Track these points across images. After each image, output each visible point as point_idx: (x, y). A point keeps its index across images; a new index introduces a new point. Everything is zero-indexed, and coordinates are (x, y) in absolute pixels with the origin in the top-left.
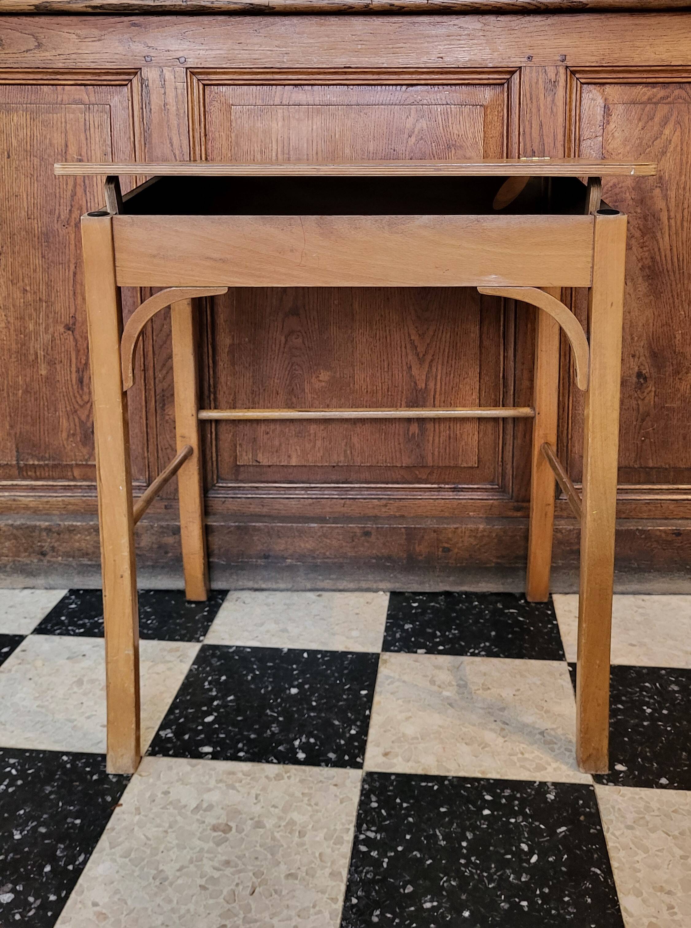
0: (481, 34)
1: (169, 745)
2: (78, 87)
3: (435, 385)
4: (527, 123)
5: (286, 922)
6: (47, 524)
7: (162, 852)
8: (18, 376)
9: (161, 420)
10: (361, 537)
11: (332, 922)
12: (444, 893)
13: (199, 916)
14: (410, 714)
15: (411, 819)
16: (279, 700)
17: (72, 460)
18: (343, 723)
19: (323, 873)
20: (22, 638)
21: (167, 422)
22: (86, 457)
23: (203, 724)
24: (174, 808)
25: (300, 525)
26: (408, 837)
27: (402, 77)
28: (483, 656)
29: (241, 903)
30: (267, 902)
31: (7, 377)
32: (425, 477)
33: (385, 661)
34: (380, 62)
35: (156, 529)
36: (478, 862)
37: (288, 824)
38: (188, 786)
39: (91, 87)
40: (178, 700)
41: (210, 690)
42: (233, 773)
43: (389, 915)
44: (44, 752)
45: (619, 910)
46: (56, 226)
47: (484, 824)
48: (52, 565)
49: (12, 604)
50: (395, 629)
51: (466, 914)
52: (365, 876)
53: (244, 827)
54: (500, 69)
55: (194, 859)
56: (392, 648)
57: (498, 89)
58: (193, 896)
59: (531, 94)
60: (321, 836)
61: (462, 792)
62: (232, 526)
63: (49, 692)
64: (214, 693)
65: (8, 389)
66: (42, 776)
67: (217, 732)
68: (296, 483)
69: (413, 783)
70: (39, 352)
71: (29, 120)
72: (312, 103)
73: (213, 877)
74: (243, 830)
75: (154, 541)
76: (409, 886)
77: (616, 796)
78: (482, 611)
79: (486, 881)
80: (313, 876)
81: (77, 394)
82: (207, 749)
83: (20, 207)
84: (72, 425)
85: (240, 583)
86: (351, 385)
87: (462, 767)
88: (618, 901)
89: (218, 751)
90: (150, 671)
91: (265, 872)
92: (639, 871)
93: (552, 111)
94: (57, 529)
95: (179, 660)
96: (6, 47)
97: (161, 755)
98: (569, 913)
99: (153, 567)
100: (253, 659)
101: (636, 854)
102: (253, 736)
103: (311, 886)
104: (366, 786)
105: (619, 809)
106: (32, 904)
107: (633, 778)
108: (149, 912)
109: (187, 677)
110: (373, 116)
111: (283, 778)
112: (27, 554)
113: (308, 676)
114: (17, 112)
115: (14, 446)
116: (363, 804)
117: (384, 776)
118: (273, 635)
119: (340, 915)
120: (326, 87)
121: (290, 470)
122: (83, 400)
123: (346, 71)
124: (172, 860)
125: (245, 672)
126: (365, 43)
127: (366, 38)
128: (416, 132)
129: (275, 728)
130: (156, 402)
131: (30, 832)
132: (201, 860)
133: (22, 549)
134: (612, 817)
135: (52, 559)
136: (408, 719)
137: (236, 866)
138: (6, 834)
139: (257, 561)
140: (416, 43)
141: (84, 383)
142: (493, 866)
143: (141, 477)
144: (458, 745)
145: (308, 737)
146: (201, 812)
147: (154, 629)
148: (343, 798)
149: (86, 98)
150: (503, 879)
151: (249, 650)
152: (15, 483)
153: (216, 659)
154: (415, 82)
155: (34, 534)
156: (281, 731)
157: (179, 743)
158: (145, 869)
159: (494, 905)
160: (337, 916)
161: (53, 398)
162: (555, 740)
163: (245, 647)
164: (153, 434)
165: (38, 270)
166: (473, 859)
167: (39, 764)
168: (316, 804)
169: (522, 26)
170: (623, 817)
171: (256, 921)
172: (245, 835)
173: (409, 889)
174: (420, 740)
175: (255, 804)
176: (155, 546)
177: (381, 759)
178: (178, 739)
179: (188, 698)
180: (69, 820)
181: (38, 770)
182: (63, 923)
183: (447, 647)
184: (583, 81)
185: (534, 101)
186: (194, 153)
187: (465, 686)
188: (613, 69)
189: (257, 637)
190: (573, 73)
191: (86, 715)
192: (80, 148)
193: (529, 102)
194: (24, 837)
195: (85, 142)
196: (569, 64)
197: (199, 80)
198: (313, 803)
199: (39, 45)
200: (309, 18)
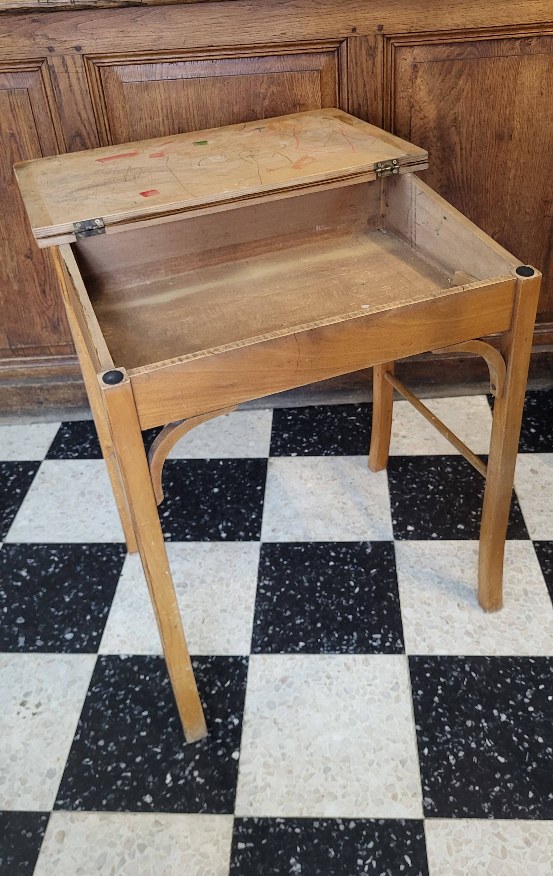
4: (354, 83)
5: (223, 637)
6: (39, 385)
11: (247, 635)
12: (307, 614)
14: (287, 501)
15: (289, 571)
16: (207, 498)
17: (48, 343)
18: (247, 511)
19: (241, 608)
20: (39, 463)
22: (58, 340)
23: (163, 518)
26: (287, 582)
27: (254, 51)
28: (333, 455)
29: (198, 628)
30: (212, 627)
33: (272, 463)
34: (236, 40)
36: (326, 594)
37: (219, 580)
41: (165, 494)
42: (185, 550)
43: (278, 629)
45: (401, 617)
46: (4, 184)
47: (330, 571)
48: (48, 409)
49: (27, 436)
50: (277, 438)
52: (264, 607)
53: (195, 583)
54: (331, 40)
56: (276, 453)
57: (331, 56)
59: (356, 60)
60: (238, 586)
61: (318, 551)
64: (167, 496)
66: (73, 560)
67: (172, 522)
69: (290, 548)
70: (10, 274)
72: (186, 77)
74: (194, 586)
77: (406, 548)
78: (333, 419)
79: (330, 605)
80: (236, 610)
81: (43, 301)
82: (168, 535)
84: (43, 321)
88: (401, 612)
89: (175, 537)
91: (209, 609)
92: (414, 593)
93: (373, 72)
94: (46, 388)
100: (188, 469)
101: (413, 583)
102: (194, 524)
103: (234, 615)
104: (263, 552)
105: (407, 556)
107: (417, 534)
110: (234, 84)
111: (214, 551)
112: (29, 404)
113: (224, 478)
115: (6, 337)
116: (261, 564)
117: (273, 545)
118: (199, 449)
119: (252, 632)
120: (195, 63)
122: (48, 304)
123: (209, 49)
125: (184, 479)
126: (222, 25)
127: (223, 21)
128: (269, 94)
129: (206, 518)
131: (74, 596)
133: (25, 401)
134: (402, 561)
135: (47, 406)
136: (286, 504)
138: (61, 599)
140: (263, 23)
141: (47, 294)
142: (334, 596)
144: (316, 520)
145: (227, 523)
148: (250, 561)
149: (7, 84)
150: (340, 604)
151: (185, 462)
152: (11, 359)
154: (265, 54)
155: (31, 392)
156: (211, 519)
159: (334, 619)
160: (250, 631)
161: (26, 304)
163: (182, 460)
166: (323, 593)
167: (70, 552)
168: (235, 566)
169: (348, 2)
170: (409, 560)
171: (207, 638)
172: (196, 588)
173: (288, 613)
174: (293, 518)
175: (200, 568)
177: (271, 534)
180: (95, 587)
181: (70, 556)
182: (103, 647)
183: (310, 450)
184: (396, 45)
185: (359, 64)
186: (99, 123)
187: (321, 479)
188: (420, 35)
189: (189, 451)
190: (389, 39)
191: (92, 516)
192: (10, 124)
193: (355, 66)
194: (71, 600)
195: (13, 119)
196: (385, 32)
197: (94, 63)
198: (232, 565)
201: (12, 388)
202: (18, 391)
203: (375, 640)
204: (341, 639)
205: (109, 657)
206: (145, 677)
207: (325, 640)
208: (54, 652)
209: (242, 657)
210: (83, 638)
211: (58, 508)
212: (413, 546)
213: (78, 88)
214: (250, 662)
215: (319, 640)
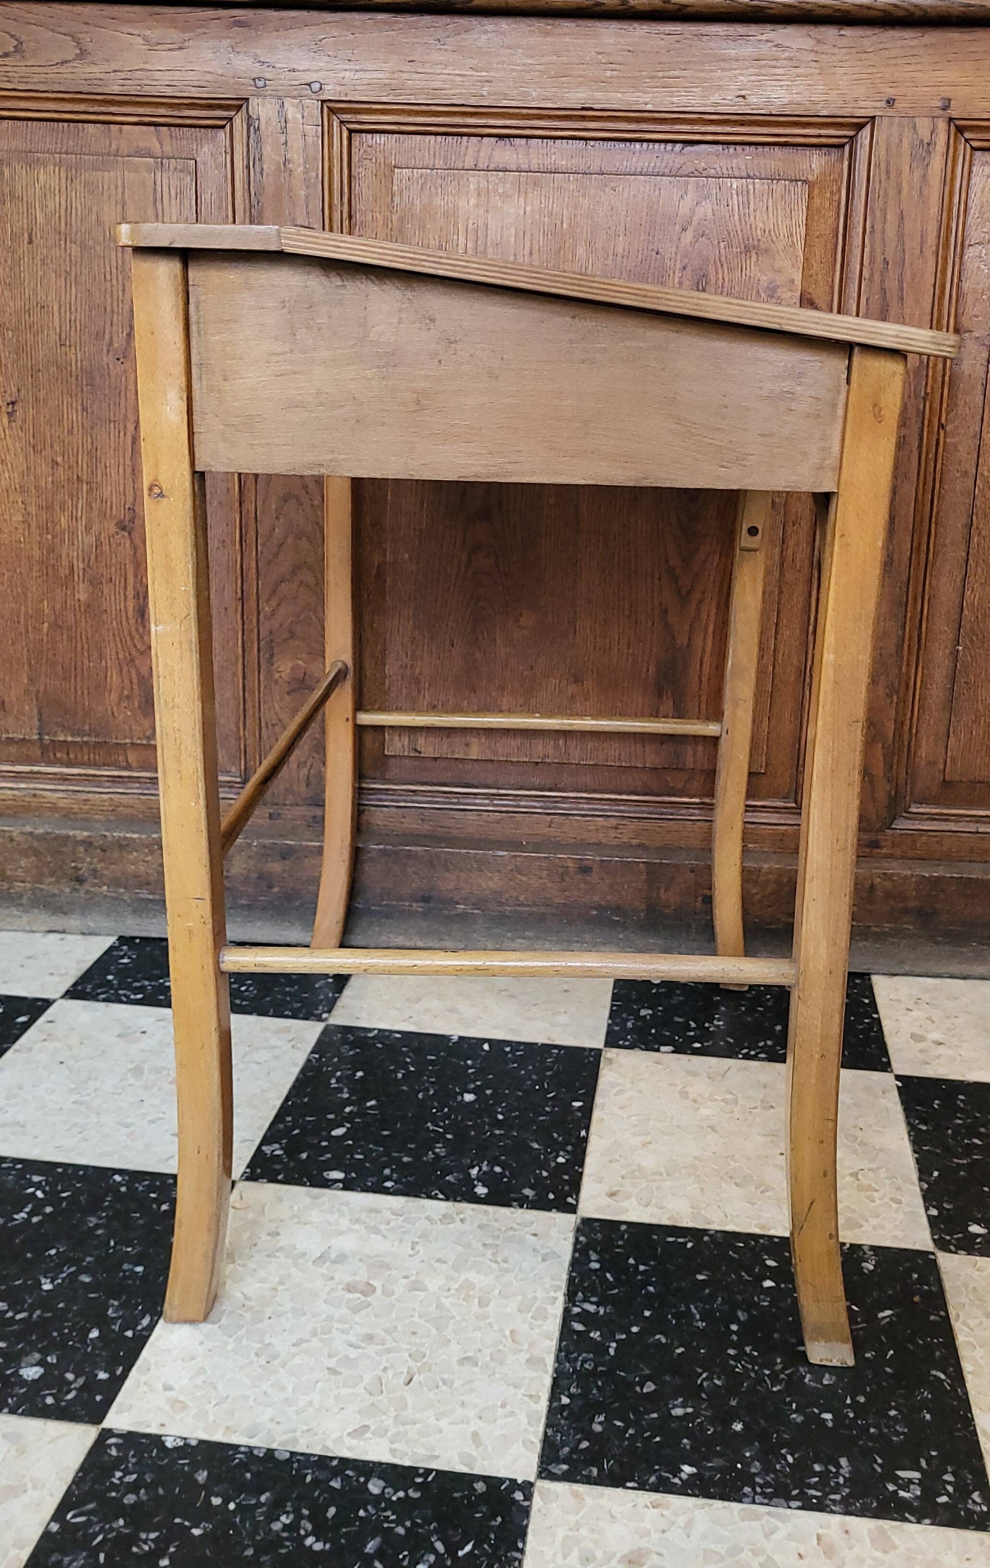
1: (277, 1167)
2: (144, 128)
3: (705, 639)
4: (878, 213)
5: (460, 1426)
6: (86, 834)
7: (270, 1318)
8: (41, 601)
9: (267, 679)
10: (576, 873)
11: (530, 1429)
12: (704, 1396)
13: (327, 1411)
14: (649, 1139)
15: (651, 1289)
16: (446, 1110)
17: (126, 738)
18: (547, 1147)
19: (518, 1359)
20: (47, 1003)
21: (276, 682)
22: (148, 733)
23: (330, 1138)
24: (286, 1257)
25: (481, 852)
26: (647, 1313)
27: (676, 127)
28: (762, 1060)
29: (391, 1396)
30: (432, 1397)
31: (25, 601)
32: (680, 785)
33: (611, 1062)
34: (642, 100)
35: (255, 849)
36: (756, 1354)
37: (461, 1287)
38: (308, 1226)
39: (165, 128)
40: (290, 1103)
41: (341, 1091)
42: (377, 1211)
43: (618, 1423)
44: (85, 1168)
45: (975, 1432)
46: (105, 358)
47: (764, 1301)
48: (92, 898)
49: (30, 953)
50: (624, 1015)
51: (738, 1427)
52: (582, 1365)
53: (395, 1288)
54: (840, 120)
55: (319, 1331)
56: (621, 1042)
57: (834, 154)
58: (317, 1382)
59: (888, 164)
60: (512, 1307)
61: (731, 1253)
62: (374, 849)
63: (90, 1082)
64: (346, 1096)
65: (26, 621)
66: (83, 1202)
67: (351, 1150)
68: (476, 787)
69: (655, 1237)
70: (75, 562)
71: (63, 181)
72: (526, 167)
73: (348, 1357)
74: (393, 1293)
75: (253, 868)
76: (649, 1383)
77: (970, 1271)
79: (768, 1382)
80: (501, 1363)
81: (134, 634)
82: (337, 1175)
83: (48, 327)
84: (127, 682)
85: (384, 938)
86: (571, 636)
87: (729, 1218)
88: (973, 1420)
89: (353, 1178)
90: (246, 1059)
91: (428, 1353)
93: (921, 194)
94: (101, 842)
95: (290, 1045)
96: (28, 54)
97: (265, 1180)
98: (898, 1433)
99: (249, 907)
100: (405, 1049)
102: (406, 1159)
103: (497, 1376)
104: (582, 1239)
105: (975, 1289)
106: (71, 1383)
108: (251, 1403)
109: (303, 1071)
110: (626, 192)
111: (453, 1221)
112: (53, 879)
113: (491, 1077)
114: (44, 166)
115: (35, 712)
116: (578, 1264)
117: (610, 1226)
118: (436, 1017)
119: (544, 1420)
120: (550, 142)
121: (468, 767)
122: (143, 643)
123: (584, 114)
124: (284, 1331)
125: (393, 1067)
126: (617, 66)
127: (620, 59)
128: (695, 223)
129: (440, 1149)
130: (259, 651)
131: (67, 1281)
132: (330, 1332)
133: (45, 870)
134: (963, 1299)
135: (92, 889)
136: (645, 1145)
137: (384, 1342)
138: (29, 1282)
139: (411, 906)
140: (702, 71)
142: (779, 1360)
143: (233, 769)
144: (723, 1185)
145: (491, 1165)
146: (328, 1263)
148: (546, 1254)
149: (156, 148)
150: (796, 1381)
151: (398, 1036)
152: (35, 769)
153: (347, 1047)
154: (699, 137)
155: (64, 849)
156: (450, 1154)
157: (292, 1164)
158: (244, 1341)
159: (780, 1417)
160: (540, 1420)
161: (97, 638)
162: (874, 1186)
163: (391, 1032)
164: (253, 701)
165: (75, 431)
166: (748, 1349)
167: (78, 1185)
168: (506, 1261)
170: (980, 1300)
171: (415, 1422)
172: (396, 1299)
173: (649, 1387)
174: (665, 1175)
175: (411, 1256)
176: (254, 876)
177: (605, 1201)
178: (290, 1159)
179: (306, 1100)
180: (126, 1266)
181: (76, 1192)
182: (121, 1411)
183: (707, 1044)
184: (974, 144)
185: (892, 175)
187: (736, 1101)
189: (411, 1017)
190: (961, 129)
191: (150, 1118)
193: (884, 178)
194: (57, 1288)
196: (954, 114)
197: (342, 122)
198: (500, 1258)
199: (83, 54)
200: (528, 20)
203: (905, 1486)
204: (802, 1469)
205: (131, 1439)
206: (226, 1502)
207: (756, 1467)
209: (513, 1481)
210: (69, 1383)
213: (301, 169)
214: (536, 1499)
215: (739, 1466)
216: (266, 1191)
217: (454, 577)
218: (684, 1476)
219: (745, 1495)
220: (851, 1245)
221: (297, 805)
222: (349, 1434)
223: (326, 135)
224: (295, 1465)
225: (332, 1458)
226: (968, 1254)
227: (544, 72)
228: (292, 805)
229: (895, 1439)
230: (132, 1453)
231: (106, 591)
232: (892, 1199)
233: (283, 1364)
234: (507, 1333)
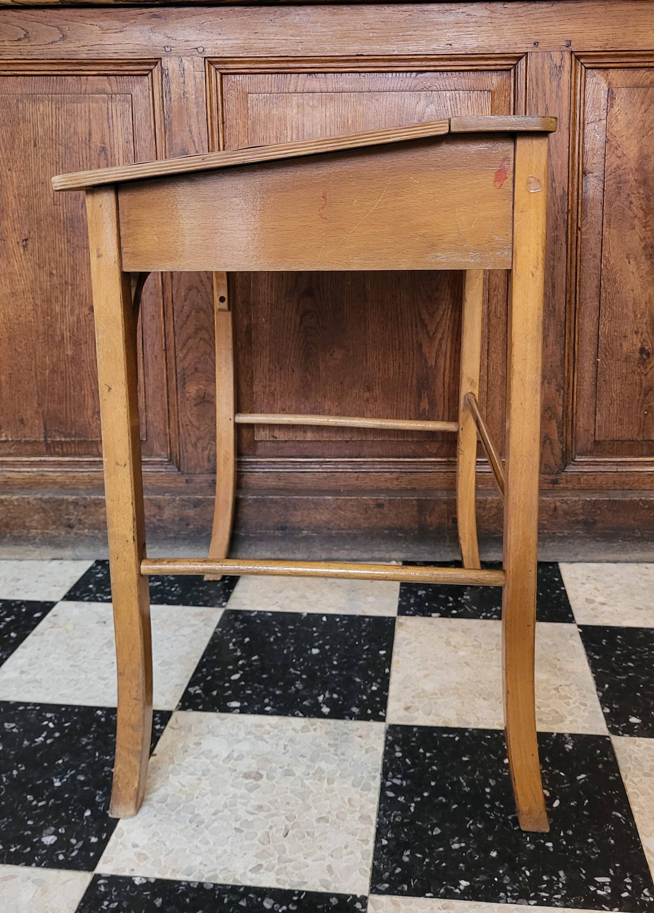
0: (489, 20)
1: (199, 701)
2: (101, 77)
3: (445, 362)
4: (533, 107)
5: (320, 862)
6: (74, 497)
7: (197, 798)
8: (45, 357)
9: (181, 397)
10: (374, 508)
11: (364, 862)
12: (471, 835)
13: (236, 856)
14: (428, 672)
15: (434, 768)
16: (301, 660)
17: (97, 437)
18: (365, 680)
19: (353, 817)
20: (52, 604)
21: (188, 400)
23: (230, 681)
24: (206, 758)
25: (316, 497)
26: (433, 784)
27: (412, 64)
28: (495, 619)
29: (275, 844)
30: (301, 843)
31: (35, 357)
32: (435, 451)
33: (401, 624)
34: (391, 49)
35: (178, 502)
36: (502, 806)
37: (316, 772)
38: (219, 738)
39: (113, 77)
40: (205, 660)
41: (235, 651)
42: (261, 726)
43: (419, 855)
44: (79, 707)
45: (642, 851)
47: (505, 772)
48: (79, 537)
49: (41, 573)
50: (408, 595)
51: (494, 854)
52: (394, 819)
53: (274, 774)
54: (507, 55)
55: (228, 804)
56: (407, 612)
57: (505, 75)
58: (228, 838)
59: (537, 80)
60: (348, 783)
61: (483, 742)
62: (250, 499)
63: (81, 652)
64: (239, 654)
65: (36, 369)
66: (79, 729)
67: (243, 688)
68: (311, 458)
69: (435, 735)
70: (65, 333)
71: (54, 110)
72: (325, 90)
73: (247, 820)
74: (274, 778)
75: (177, 514)
76: (437, 829)
77: (631, 747)
79: (511, 824)
80: (343, 820)
82: (235, 704)
83: (46, 194)
84: (97, 403)
85: (259, 554)
86: (364, 363)
87: (481, 720)
88: (640, 842)
89: (246, 706)
90: (177, 633)
91: (297, 815)
93: (557, 95)
94: (83, 502)
95: (203, 624)
96: (32, 39)
97: (191, 710)
98: (594, 854)
99: (175, 538)
100: (274, 623)
102: (278, 692)
103: (341, 828)
104: (390, 738)
105: (636, 758)
106: (74, 845)
107: (647, 730)
108: (187, 853)
109: (212, 639)
110: (384, 102)
111: (309, 730)
112: (55, 527)
113: (328, 637)
114: (43, 101)
115: (42, 424)
116: (388, 754)
117: (407, 729)
118: (292, 601)
119: (372, 856)
120: (339, 75)
121: (306, 445)
123: (358, 58)
124: (207, 805)
125: (267, 635)
126: (376, 31)
127: (377, 27)
128: (426, 116)
129: (299, 685)
130: (176, 381)
131: (70, 780)
132: (235, 805)
133: (50, 522)
134: (629, 765)
135: (79, 532)
136: (426, 676)
137: (269, 810)
138: (46, 782)
139: (274, 533)
140: (425, 31)
143: (163, 453)
144: (476, 700)
145: (331, 693)
146: (232, 761)
147: (178, 596)
148: (368, 749)
149: (108, 89)
151: (270, 614)
152: (43, 459)
153: (238, 623)
154: (425, 69)
155: (61, 507)
156: (305, 688)
157: (207, 699)
158: (182, 814)
159: (519, 846)
160: (369, 856)
161: (79, 377)
162: (569, 695)
163: (266, 612)
164: (174, 411)
165: (63, 254)
166: (497, 804)
167: (75, 718)
169: (529, 13)
170: (640, 765)
171: (291, 861)
172: (276, 782)
173: (437, 831)
174: (439, 695)
175: (284, 754)
176: (177, 519)
177: (403, 713)
178: (206, 695)
179: (214, 657)
180: (106, 769)
181: (74, 723)
182: (105, 862)
183: (460, 611)
184: (587, 65)
185: (540, 86)
186: (213, 140)
187: (480, 646)
188: (617, 54)
189: (277, 602)
190: (578, 58)
192: (103, 136)
193: (535, 87)
194: (64, 784)
195: (107, 130)
196: (574, 49)
197: (216, 69)
198: (339, 753)
199: (64, 37)
200: (322, 7)
201: (35, 499)
202: (43, 505)
203: (602, 886)
204: (535, 880)
205: (113, 879)
207: (507, 880)
208: (17, 864)
209: (355, 896)
210: (73, 845)
211: (68, 659)
212: (645, 745)
213: (193, 97)
214: (370, 907)
215: (496, 879)
216: (192, 716)
217: (292, 331)
218: (462, 888)
219: (501, 898)
220: (558, 734)
221: (203, 473)
222: (250, 870)
223: (208, 77)
224: (217, 892)
225: (240, 887)
226: (631, 736)
227: (333, 36)
228: (199, 474)
229: (592, 857)
230: (114, 889)
231: (84, 349)
232: (581, 703)
233: (207, 827)
234: (346, 800)
